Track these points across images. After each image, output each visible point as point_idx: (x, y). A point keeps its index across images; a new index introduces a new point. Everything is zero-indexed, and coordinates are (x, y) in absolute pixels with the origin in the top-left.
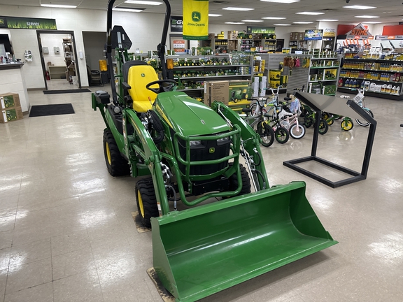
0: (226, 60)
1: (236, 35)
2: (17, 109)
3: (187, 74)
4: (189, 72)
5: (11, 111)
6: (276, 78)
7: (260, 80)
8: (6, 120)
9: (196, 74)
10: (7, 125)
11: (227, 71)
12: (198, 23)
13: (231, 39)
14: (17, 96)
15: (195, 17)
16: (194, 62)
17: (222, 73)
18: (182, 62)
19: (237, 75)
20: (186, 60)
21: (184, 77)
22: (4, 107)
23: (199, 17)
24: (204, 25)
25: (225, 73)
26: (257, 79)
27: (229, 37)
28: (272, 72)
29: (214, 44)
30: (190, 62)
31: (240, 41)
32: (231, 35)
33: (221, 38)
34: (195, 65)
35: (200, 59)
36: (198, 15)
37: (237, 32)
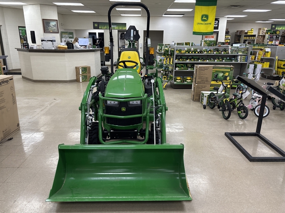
0: (225, 50)
1: (265, 31)
2: (88, 75)
3: (190, 59)
4: (193, 58)
5: (84, 76)
6: (282, 67)
7: (255, 67)
8: (81, 81)
9: (199, 59)
10: (81, 84)
11: (225, 59)
12: (206, 22)
13: (261, 34)
14: (89, 68)
15: (204, 18)
16: (199, 51)
17: (221, 60)
18: (189, 51)
19: (233, 62)
20: (192, 49)
21: (188, 61)
22: (81, 73)
23: (207, 19)
24: (210, 24)
25: (223, 59)
26: (252, 66)
27: (259, 33)
28: (280, 62)
29: (243, 38)
30: (195, 51)
31: (267, 36)
32: (261, 31)
33: (250, 34)
34: (198, 53)
35: (204, 49)
36: (207, 16)
37: (266, 29)
